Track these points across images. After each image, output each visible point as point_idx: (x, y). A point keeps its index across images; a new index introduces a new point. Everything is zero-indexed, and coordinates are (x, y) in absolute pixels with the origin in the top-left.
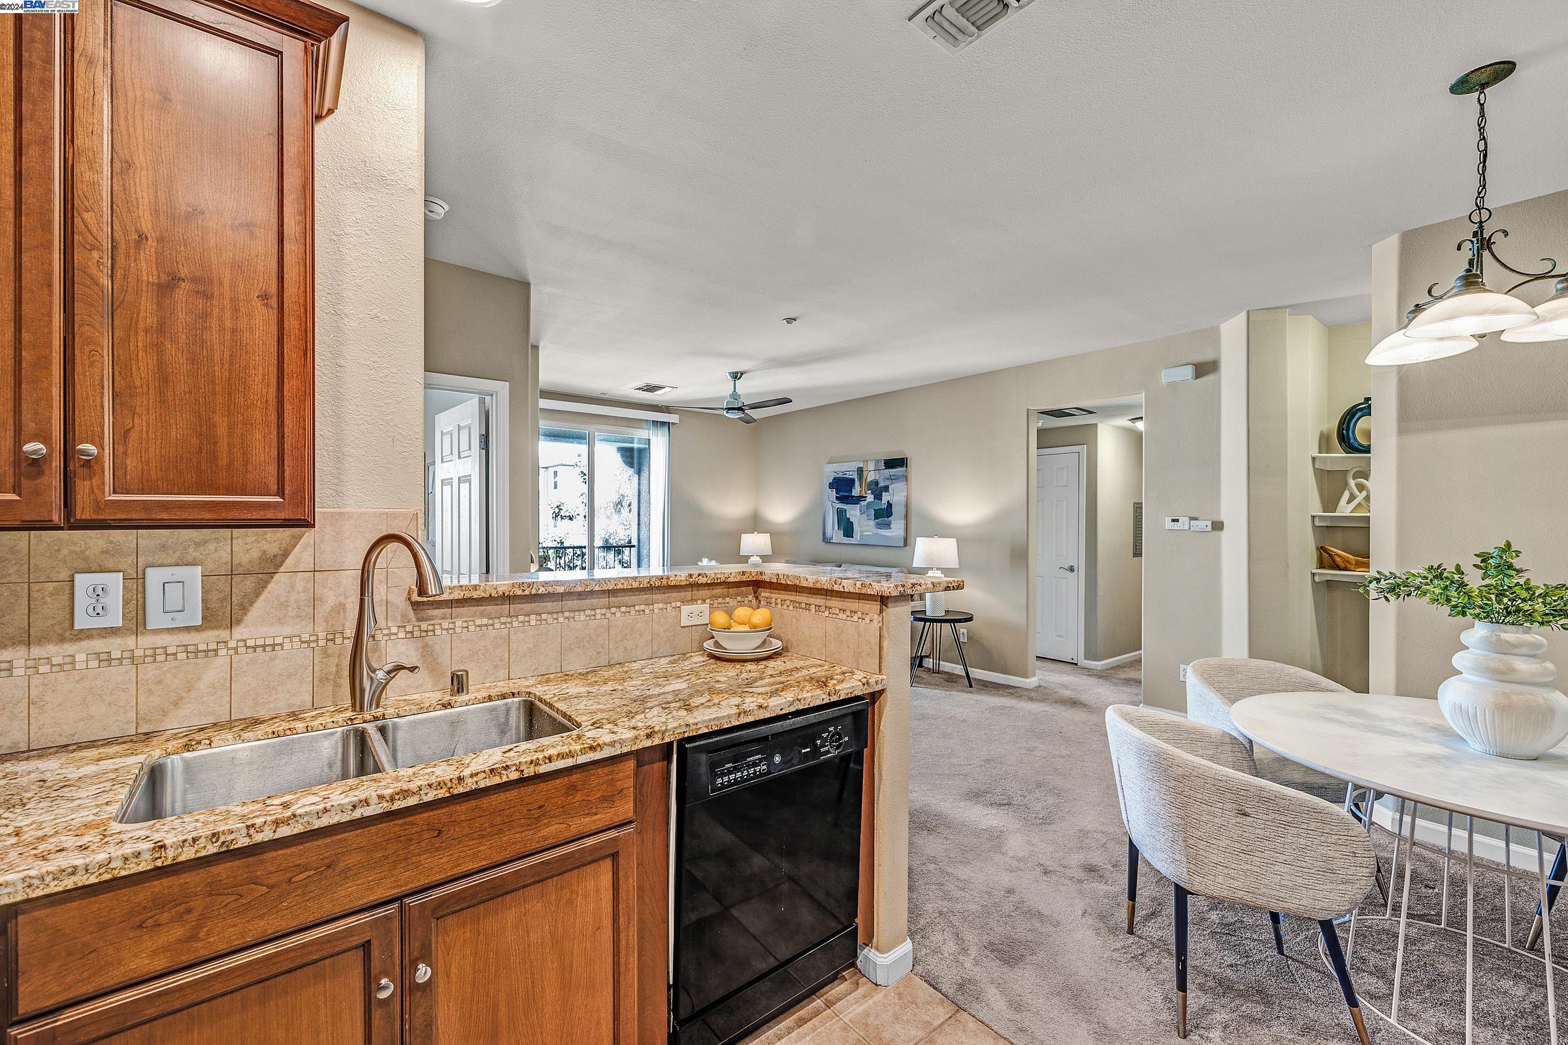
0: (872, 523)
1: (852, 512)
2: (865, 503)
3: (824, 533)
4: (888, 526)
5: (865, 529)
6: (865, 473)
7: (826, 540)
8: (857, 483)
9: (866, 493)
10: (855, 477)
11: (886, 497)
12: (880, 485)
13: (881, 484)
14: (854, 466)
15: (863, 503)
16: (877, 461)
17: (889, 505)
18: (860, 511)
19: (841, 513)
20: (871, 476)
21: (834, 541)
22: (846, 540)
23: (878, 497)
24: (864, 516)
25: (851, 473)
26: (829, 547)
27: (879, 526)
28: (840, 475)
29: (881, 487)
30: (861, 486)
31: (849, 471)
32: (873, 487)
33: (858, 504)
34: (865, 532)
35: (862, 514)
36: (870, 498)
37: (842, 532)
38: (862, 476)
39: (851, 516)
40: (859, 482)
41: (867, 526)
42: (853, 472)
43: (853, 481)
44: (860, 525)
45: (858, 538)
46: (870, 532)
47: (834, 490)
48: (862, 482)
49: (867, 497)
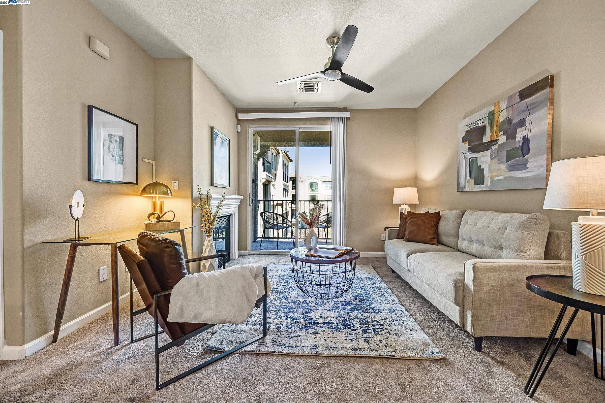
0: (504, 166)
1: (483, 159)
2: (497, 146)
3: (458, 184)
4: (524, 166)
5: (495, 174)
6: (496, 116)
7: (460, 190)
8: (488, 129)
9: (497, 136)
10: (487, 123)
11: (520, 134)
12: (513, 122)
13: (516, 120)
14: (485, 112)
15: (494, 148)
16: (510, 98)
17: (526, 141)
18: (491, 156)
19: (472, 162)
20: (502, 117)
21: (466, 189)
22: (477, 188)
23: (511, 136)
24: (496, 161)
25: (482, 121)
26: (465, 196)
27: (512, 168)
29: (515, 124)
30: (492, 130)
31: (480, 119)
32: (506, 126)
33: (489, 149)
34: (496, 177)
35: (493, 159)
36: (502, 139)
37: (473, 180)
38: (494, 119)
39: (482, 163)
40: (490, 127)
41: (498, 170)
42: (485, 119)
43: (484, 127)
44: (491, 171)
45: (489, 184)
46: (501, 176)
47: (467, 142)
48: (494, 126)
49: (498, 139)
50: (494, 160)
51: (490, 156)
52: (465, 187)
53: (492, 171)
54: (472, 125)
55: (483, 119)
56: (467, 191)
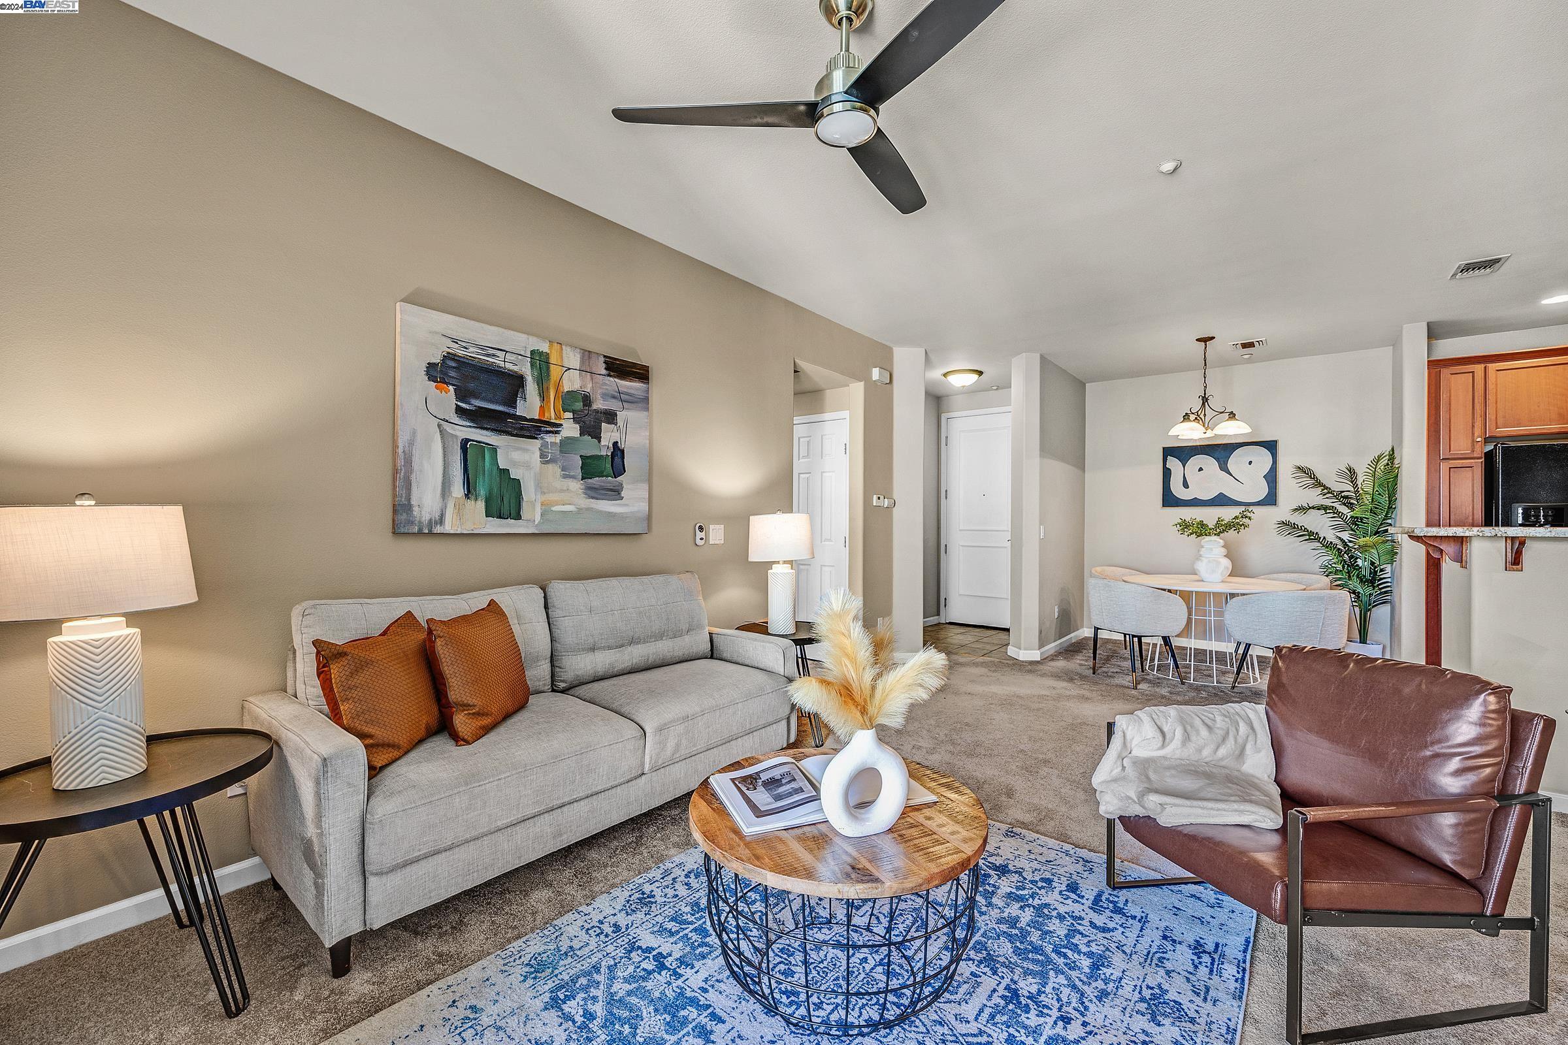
0: (576, 486)
1: (516, 456)
2: (557, 439)
3: (403, 507)
4: (615, 493)
5: (552, 497)
6: (555, 372)
8: (531, 387)
9: (557, 416)
10: (526, 370)
11: (609, 435)
12: (595, 407)
13: (599, 404)
14: (522, 343)
15: (550, 438)
16: (585, 355)
17: (618, 451)
18: (542, 456)
19: (474, 455)
20: (573, 383)
21: (448, 528)
22: (495, 526)
23: (591, 430)
24: (554, 470)
25: (510, 357)
27: (593, 493)
28: (477, 353)
29: (597, 411)
30: (543, 395)
31: (507, 352)
32: (579, 405)
33: (536, 438)
34: (556, 505)
35: (547, 462)
36: (570, 429)
37: (481, 505)
38: (549, 375)
39: (515, 464)
40: (537, 386)
41: (562, 491)
42: (520, 357)
44: (539, 487)
45: (538, 518)
46: (570, 504)
47: (451, 388)
48: (548, 389)
49: (561, 425)
50: (550, 466)
51: (538, 454)
52: (441, 521)
53: (545, 491)
54: (471, 349)
55: (516, 356)
56: (452, 532)
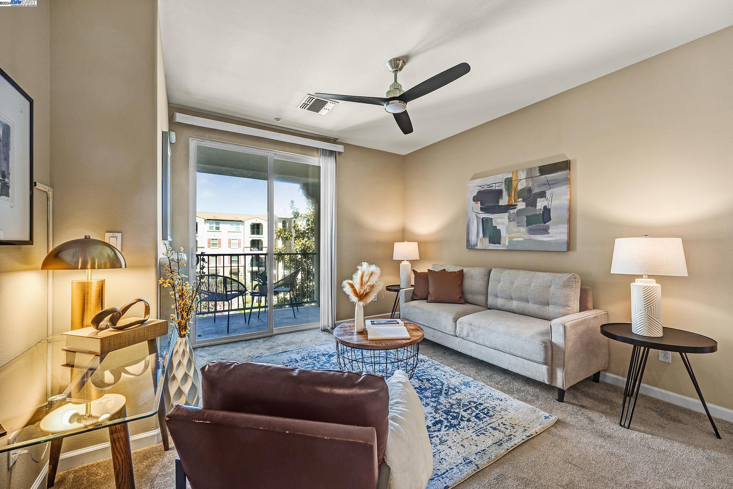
0: (523, 229)
1: (499, 221)
2: (515, 211)
3: (468, 241)
4: (545, 231)
5: (513, 235)
6: (514, 183)
7: (470, 247)
8: (505, 194)
9: (515, 201)
10: (503, 187)
11: (541, 204)
12: (534, 192)
13: (536, 190)
14: (502, 177)
15: (512, 211)
16: (529, 171)
17: (547, 211)
18: (509, 219)
19: (485, 222)
20: (522, 185)
21: (478, 247)
22: (492, 246)
23: (531, 203)
24: (514, 224)
25: (497, 185)
26: (472, 254)
27: (532, 232)
28: (486, 188)
29: (535, 194)
30: (509, 196)
31: (496, 183)
32: (525, 194)
33: (507, 212)
34: (515, 238)
35: (511, 221)
36: (521, 205)
37: (487, 239)
38: (512, 186)
39: (498, 224)
40: (507, 192)
41: (517, 232)
42: (501, 183)
43: (500, 192)
44: (508, 232)
45: (507, 244)
46: (521, 238)
47: (479, 202)
48: (511, 192)
49: (517, 205)
50: (512, 223)
51: (507, 218)
52: (477, 245)
53: (510, 232)
54: (485, 187)
55: (499, 184)
56: (479, 248)
